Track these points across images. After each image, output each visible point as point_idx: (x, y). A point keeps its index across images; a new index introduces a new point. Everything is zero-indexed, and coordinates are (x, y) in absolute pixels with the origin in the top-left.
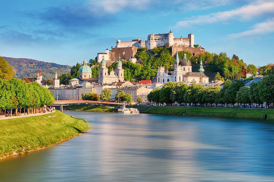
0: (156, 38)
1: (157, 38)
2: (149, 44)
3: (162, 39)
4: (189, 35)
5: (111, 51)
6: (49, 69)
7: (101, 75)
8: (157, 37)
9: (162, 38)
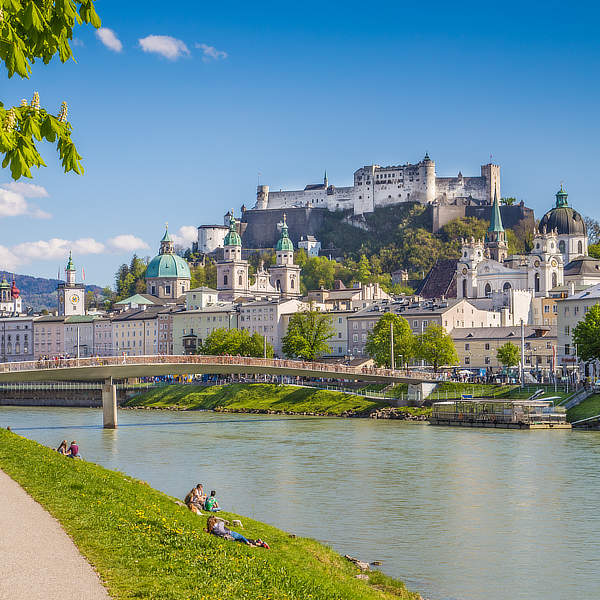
0: (379, 179)
1: (383, 179)
2: (360, 198)
3: (399, 181)
4: (483, 168)
5: (239, 220)
6: (45, 295)
7: (226, 283)
8: (383, 174)
9: (401, 178)
